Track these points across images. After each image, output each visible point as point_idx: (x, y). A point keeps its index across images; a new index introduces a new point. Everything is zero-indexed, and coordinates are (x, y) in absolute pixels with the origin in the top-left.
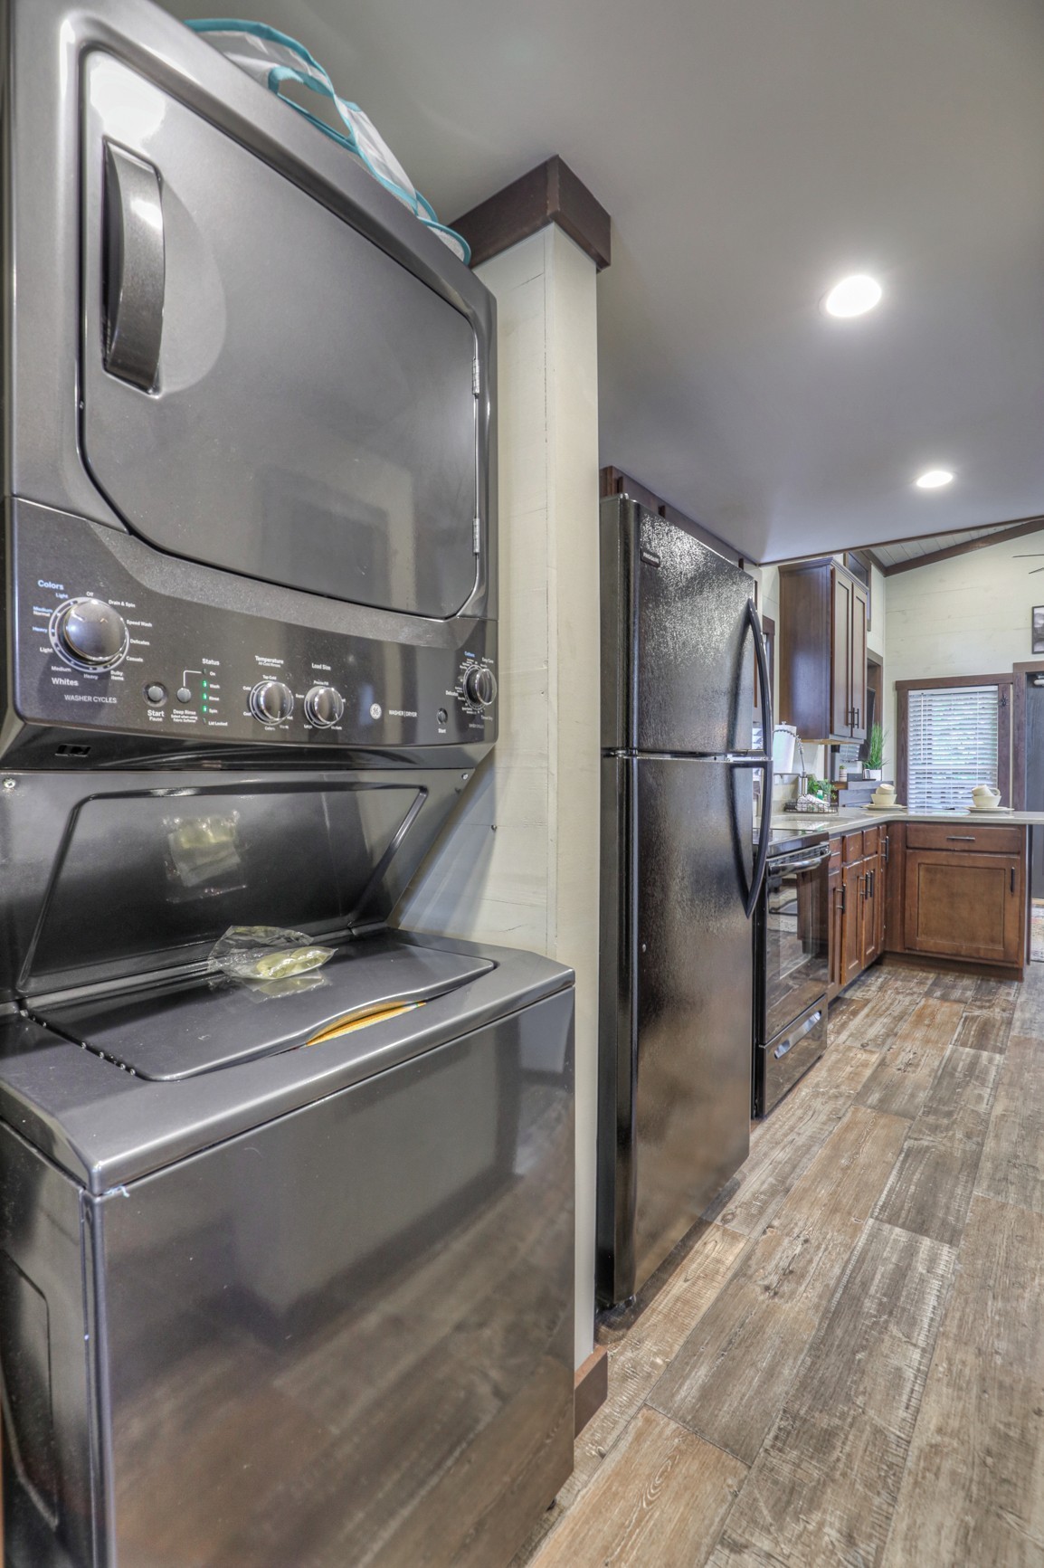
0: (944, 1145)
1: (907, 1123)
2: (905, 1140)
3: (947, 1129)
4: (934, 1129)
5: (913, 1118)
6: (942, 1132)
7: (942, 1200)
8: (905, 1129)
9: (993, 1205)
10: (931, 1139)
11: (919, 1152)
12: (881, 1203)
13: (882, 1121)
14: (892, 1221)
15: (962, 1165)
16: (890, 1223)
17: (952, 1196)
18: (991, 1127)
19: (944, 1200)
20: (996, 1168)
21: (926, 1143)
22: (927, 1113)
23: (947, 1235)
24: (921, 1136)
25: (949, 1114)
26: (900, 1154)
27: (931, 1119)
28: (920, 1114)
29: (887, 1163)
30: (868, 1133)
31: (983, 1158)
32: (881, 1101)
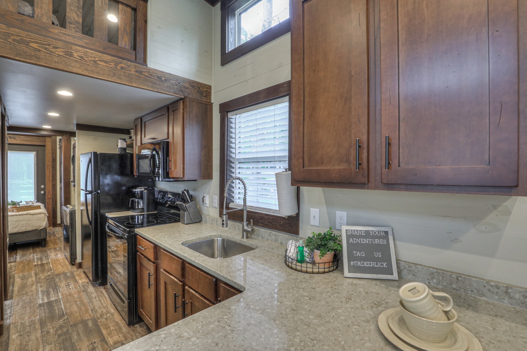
0: (55, 324)
1: (71, 323)
2: (67, 317)
3: (57, 330)
4: (61, 327)
5: (71, 326)
6: (58, 328)
7: (47, 310)
8: (71, 321)
9: (32, 317)
10: (60, 323)
11: (61, 317)
12: (61, 301)
13: (79, 318)
14: (56, 301)
15: (46, 322)
16: (56, 300)
17: (45, 313)
18: (41, 342)
19: (46, 310)
20: (34, 327)
21: (61, 321)
22: (68, 331)
23: (42, 305)
24: (64, 322)
25: (59, 336)
26: (66, 313)
27: (65, 330)
28: (70, 329)
29: (67, 309)
30: (80, 312)
31: (40, 328)
32: (87, 324)
